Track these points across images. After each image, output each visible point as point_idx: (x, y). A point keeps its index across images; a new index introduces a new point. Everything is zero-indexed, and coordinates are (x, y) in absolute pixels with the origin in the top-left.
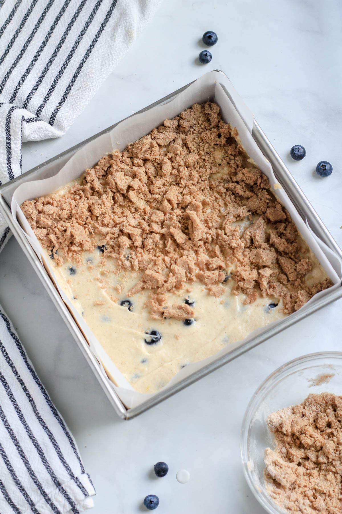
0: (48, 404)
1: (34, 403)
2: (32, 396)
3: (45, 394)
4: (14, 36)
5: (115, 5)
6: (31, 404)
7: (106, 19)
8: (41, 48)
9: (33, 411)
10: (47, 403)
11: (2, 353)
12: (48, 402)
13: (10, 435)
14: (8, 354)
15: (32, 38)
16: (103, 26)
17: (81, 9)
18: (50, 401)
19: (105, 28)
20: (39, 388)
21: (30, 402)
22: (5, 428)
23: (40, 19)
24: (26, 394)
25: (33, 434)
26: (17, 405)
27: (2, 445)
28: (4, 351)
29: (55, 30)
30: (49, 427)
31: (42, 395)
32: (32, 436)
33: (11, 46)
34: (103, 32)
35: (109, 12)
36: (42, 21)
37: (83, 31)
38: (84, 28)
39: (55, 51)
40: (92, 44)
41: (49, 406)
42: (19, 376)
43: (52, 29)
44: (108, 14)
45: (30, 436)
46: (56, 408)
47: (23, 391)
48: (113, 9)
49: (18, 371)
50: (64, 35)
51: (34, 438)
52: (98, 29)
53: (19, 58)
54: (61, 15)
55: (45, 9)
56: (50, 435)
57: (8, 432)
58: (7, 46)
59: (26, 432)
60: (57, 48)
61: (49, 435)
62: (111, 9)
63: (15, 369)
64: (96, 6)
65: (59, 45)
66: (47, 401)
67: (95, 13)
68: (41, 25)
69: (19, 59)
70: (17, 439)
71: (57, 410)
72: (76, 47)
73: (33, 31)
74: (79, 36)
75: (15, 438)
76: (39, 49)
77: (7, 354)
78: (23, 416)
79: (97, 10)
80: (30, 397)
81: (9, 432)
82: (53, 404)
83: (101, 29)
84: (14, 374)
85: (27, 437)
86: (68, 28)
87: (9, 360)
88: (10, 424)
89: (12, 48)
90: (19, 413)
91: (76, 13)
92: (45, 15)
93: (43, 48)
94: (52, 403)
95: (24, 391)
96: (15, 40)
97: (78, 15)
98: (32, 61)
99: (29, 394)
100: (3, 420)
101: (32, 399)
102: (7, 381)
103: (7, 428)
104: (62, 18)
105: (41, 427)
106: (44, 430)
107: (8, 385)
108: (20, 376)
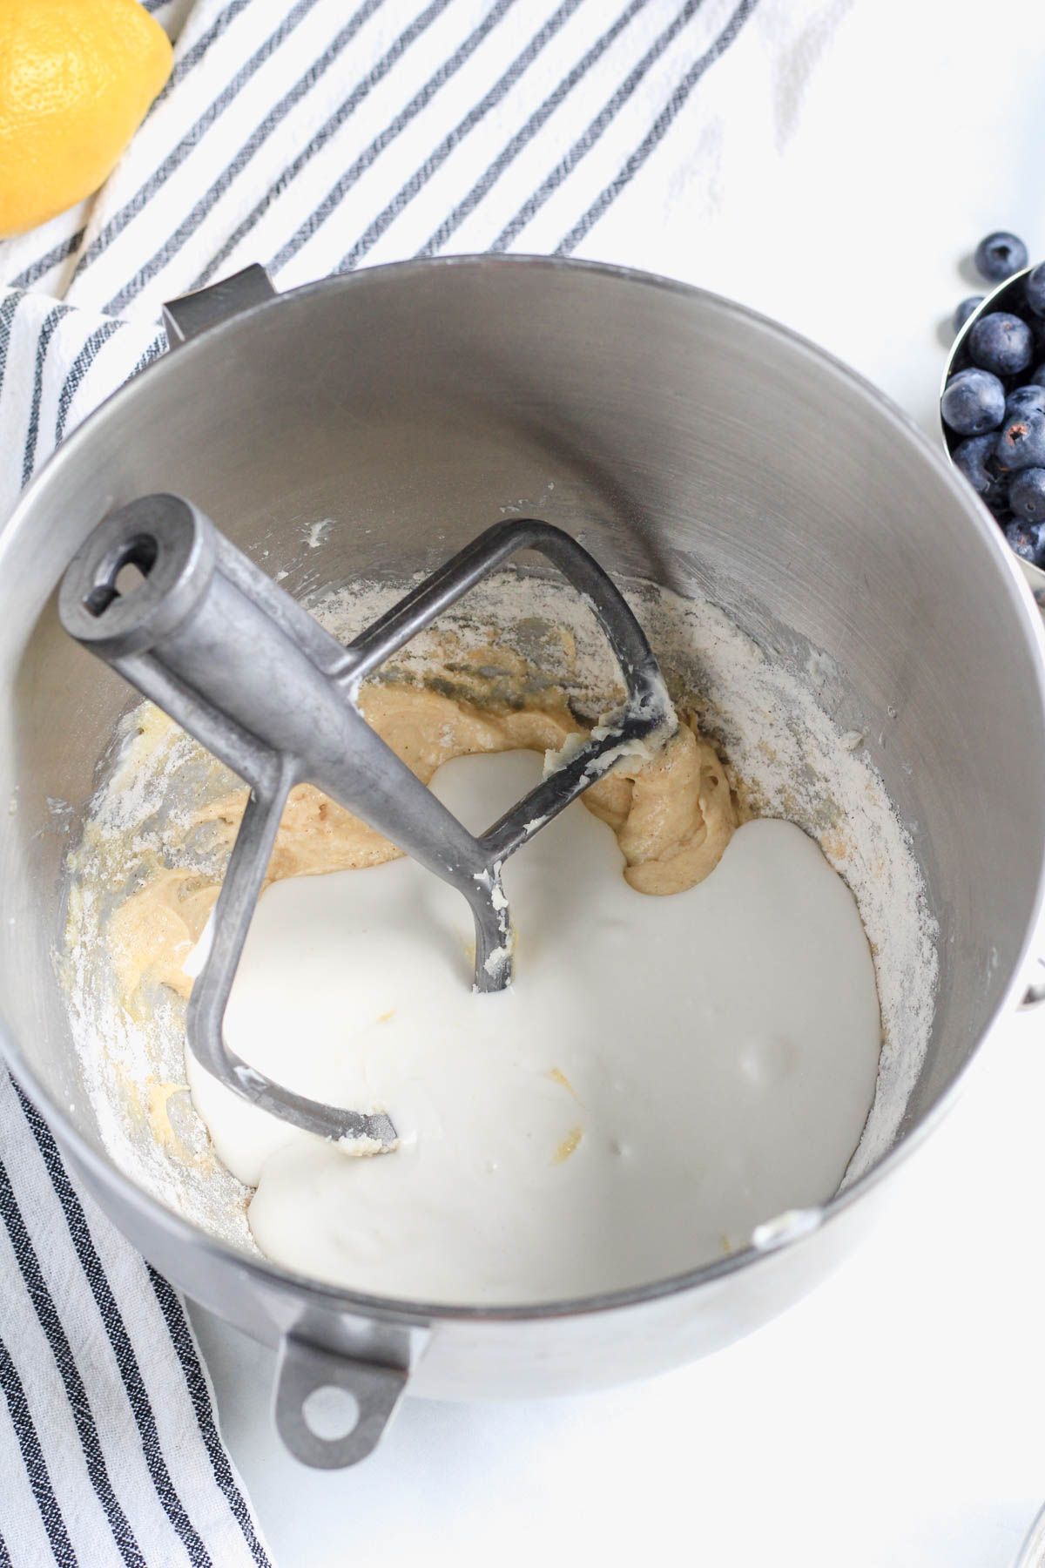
0: (204, 1437)
1: (152, 1426)
2: (149, 1399)
3: (202, 1399)
4: (311, 146)
5: (686, 95)
6: (141, 1426)
7: (648, 144)
8: (397, 203)
9: (142, 1452)
10: (200, 1433)
11: (68, 1228)
12: (204, 1429)
13: (46, 1523)
14: (90, 1233)
15: (371, 160)
16: (631, 166)
17: (565, 93)
18: (212, 1426)
19: (638, 175)
20: (182, 1372)
21: (137, 1417)
22: (34, 1495)
23: (415, 103)
24: (130, 1388)
25: (135, 1534)
26: (90, 1418)
27: (11, 1558)
28: (79, 1221)
29: (459, 149)
30: (192, 1520)
31: (190, 1399)
32: (128, 1540)
33: (292, 177)
34: (629, 187)
35: (662, 118)
36: (417, 111)
37: (558, 171)
38: (565, 163)
39: (446, 223)
40: (583, 222)
41: (206, 1443)
42: (118, 1321)
43: (449, 143)
44: (656, 127)
45: (120, 1541)
46: (229, 1457)
47: (120, 1374)
48: (676, 110)
49: (117, 1301)
50: (488, 174)
51: (137, 1548)
52: (613, 175)
53: (311, 225)
54: (491, 105)
55: (438, 73)
56: (193, 1548)
57: (40, 1511)
58: (277, 176)
59: (110, 1525)
60: (454, 215)
61: (189, 1547)
62: (668, 109)
63: (107, 1292)
64: (619, 93)
65: (464, 204)
66: (200, 1426)
67: (612, 117)
68: (414, 124)
69: (312, 231)
70: (71, 1542)
71: (231, 1463)
72: (523, 223)
73: (382, 137)
74: (542, 189)
75: (63, 1536)
76: (391, 207)
77: (85, 1231)
78: (104, 1463)
79: (618, 108)
80: (145, 1402)
81: (43, 1512)
82: (221, 1441)
83: (622, 174)
84: (98, 1307)
85: (110, 1540)
86: (507, 150)
87: (89, 1256)
88: (53, 1483)
89: (293, 185)
90: (93, 1448)
91: (545, 105)
92: (434, 92)
93: (405, 202)
94: (219, 1435)
95: (124, 1378)
96: (308, 157)
97: (550, 112)
98: (357, 247)
99: (142, 1392)
100: (30, 1464)
101: (149, 1411)
102: (64, 1330)
103: (38, 1495)
104: (491, 114)
105: (165, 1516)
106: (173, 1527)
107: (67, 1342)
108: (124, 1319)
